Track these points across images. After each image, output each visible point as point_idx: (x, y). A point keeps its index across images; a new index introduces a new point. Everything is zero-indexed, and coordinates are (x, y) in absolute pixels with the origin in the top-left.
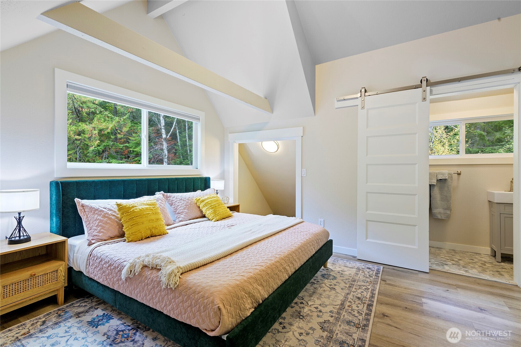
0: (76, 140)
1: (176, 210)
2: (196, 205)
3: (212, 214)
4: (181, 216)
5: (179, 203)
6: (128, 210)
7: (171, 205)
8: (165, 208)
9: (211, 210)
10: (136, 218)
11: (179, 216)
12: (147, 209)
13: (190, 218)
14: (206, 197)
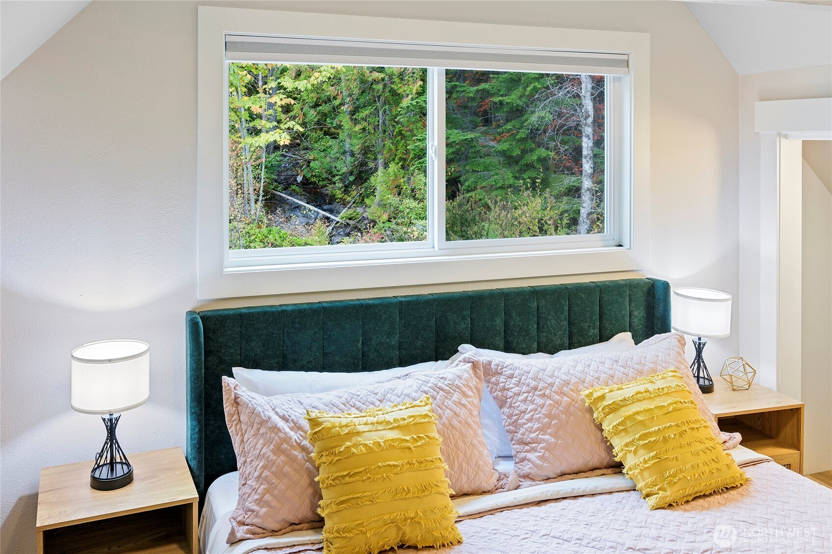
0: (375, 81)
1: (516, 427)
2: (588, 416)
3: (646, 474)
4: (530, 455)
5: (525, 400)
6: (335, 444)
7: (502, 403)
8: (469, 425)
9: (644, 455)
10: (352, 479)
11: (523, 455)
12: (391, 445)
13: (564, 468)
14: (629, 391)
